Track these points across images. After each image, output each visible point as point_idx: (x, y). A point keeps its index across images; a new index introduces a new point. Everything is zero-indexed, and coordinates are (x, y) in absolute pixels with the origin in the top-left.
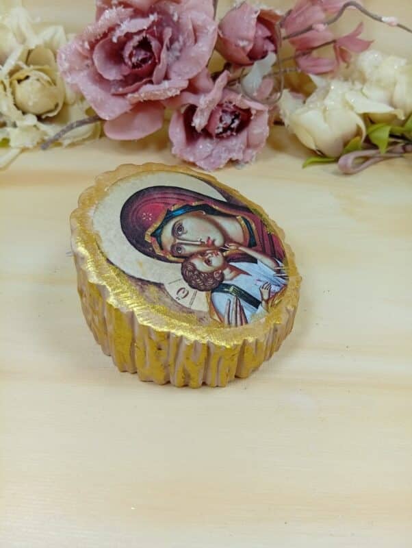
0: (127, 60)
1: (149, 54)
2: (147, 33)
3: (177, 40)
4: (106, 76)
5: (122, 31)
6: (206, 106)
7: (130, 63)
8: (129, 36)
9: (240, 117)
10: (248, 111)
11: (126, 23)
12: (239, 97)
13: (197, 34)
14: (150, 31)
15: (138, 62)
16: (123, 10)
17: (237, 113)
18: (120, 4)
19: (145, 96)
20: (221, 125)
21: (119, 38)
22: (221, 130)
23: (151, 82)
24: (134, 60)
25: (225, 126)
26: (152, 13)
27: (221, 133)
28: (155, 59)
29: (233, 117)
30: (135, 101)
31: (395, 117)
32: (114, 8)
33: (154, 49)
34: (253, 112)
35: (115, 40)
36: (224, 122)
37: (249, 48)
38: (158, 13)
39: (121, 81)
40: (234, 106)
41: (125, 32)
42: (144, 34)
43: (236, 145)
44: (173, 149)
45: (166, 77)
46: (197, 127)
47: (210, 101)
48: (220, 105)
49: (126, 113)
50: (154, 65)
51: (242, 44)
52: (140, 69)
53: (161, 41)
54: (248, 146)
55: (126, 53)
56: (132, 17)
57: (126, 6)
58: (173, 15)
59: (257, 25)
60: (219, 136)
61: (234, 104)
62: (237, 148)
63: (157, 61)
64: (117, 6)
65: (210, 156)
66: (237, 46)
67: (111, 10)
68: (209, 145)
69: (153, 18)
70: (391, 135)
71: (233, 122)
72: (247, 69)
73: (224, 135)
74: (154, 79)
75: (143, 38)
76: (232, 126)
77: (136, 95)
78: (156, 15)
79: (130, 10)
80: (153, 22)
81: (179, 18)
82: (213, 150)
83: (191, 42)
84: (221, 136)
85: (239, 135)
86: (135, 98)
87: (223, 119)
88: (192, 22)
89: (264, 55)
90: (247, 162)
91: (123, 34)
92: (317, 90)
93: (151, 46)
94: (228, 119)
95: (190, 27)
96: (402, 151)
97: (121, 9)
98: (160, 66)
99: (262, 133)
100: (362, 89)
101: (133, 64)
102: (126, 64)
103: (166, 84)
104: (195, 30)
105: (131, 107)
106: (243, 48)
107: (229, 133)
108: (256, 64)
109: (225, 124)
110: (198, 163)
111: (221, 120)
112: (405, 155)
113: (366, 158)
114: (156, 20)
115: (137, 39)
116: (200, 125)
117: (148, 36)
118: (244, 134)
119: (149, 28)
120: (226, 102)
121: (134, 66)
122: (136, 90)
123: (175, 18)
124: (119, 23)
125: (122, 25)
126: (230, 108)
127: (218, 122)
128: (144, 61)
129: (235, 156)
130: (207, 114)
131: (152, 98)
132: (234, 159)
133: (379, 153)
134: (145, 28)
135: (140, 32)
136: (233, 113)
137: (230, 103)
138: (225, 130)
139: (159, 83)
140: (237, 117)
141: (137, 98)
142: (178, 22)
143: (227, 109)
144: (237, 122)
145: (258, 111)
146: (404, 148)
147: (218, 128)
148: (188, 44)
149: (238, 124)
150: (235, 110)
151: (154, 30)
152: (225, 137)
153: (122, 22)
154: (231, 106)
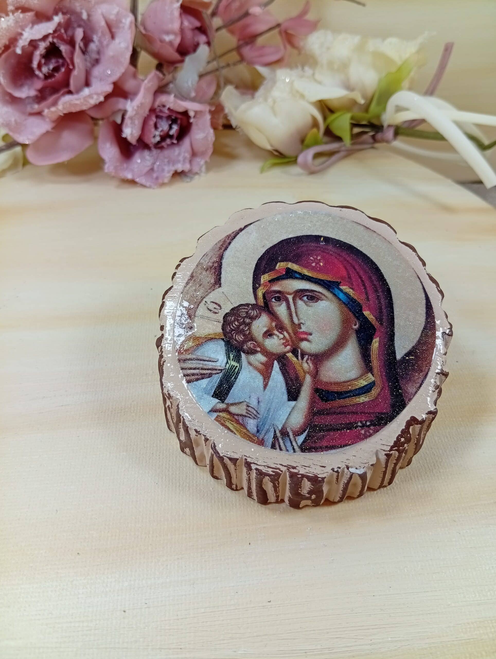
0: (37, 72)
1: (61, 61)
2: (53, 38)
3: (91, 40)
4: (18, 94)
5: (26, 39)
6: (134, 113)
7: (41, 75)
8: (33, 44)
9: (179, 122)
10: (185, 114)
11: (27, 30)
12: (172, 98)
13: (114, 30)
14: (56, 35)
15: (50, 72)
16: (21, 16)
17: (173, 118)
18: (17, 9)
19: (64, 108)
20: (157, 133)
21: (23, 48)
22: (158, 139)
23: (70, 92)
24: (45, 69)
25: (162, 134)
26: (56, 14)
27: (159, 142)
28: (68, 65)
29: (170, 122)
30: (55, 117)
31: (354, 103)
32: (11, 14)
33: (64, 54)
34: (192, 114)
35: (19, 51)
36: (160, 129)
37: (177, 41)
38: (64, 13)
39: (36, 97)
40: (169, 109)
41: (28, 40)
42: (50, 39)
43: (179, 154)
44: (106, 166)
45: (87, 84)
46: (129, 138)
47: (138, 107)
48: (152, 110)
49: (48, 132)
50: (69, 72)
51: (168, 38)
52: (53, 79)
53: (71, 43)
54: (194, 154)
55: (35, 64)
56: (34, 23)
57: (24, 10)
58: (81, 13)
60: (158, 146)
61: (168, 107)
62: (181, 158)
63: (71, 67)
64: (13, 12)
65: (152, 170)
66: (162, 41)
67: (7, 18)
68: (148, 157)
69: (57, 19)
70: (354, 125)
71: (170, 128)
72: (178, 65)
73: (163, 144)
74: (72, 88)
75: (50, 43)
76: (172, 133)
77: (53, 109)
78: (60, 15)
79: (30, 15)
80: (59, 24)
81: (89, 15)
82: (154, 163)
83: (107, 40)
84: (160, 145)
85: (181, 143)
86: (52, 112)
87: (158, 126)
88: (104, 17)
89: (196, 47)
90: (197, 173)
91: (26, 43)
92: (265, 82)
93: (60, 52)
94: (164, 126)
95: (103, 23)
96: (371, 140)
97: (19, 15)
98: (75, 73)
99: (206, 138)
100: (313, 74)
101: (45, 75)
102: (37, 77)
103: (86, 91)
104: (109, 26)
105: (53, 125)
106: (171, 43)
107: (168, 141)
108: (188, 59)
109: (162, 131)
110: (137, 180)
111: (156, 127)
112: (377, 145)
113: (331, 154)
114: (62, 21)
115: (43, 46)
116: (132, 134)
117: (55, 40)
118: (186, 142)
119: (55, 31)
120: (159, 106)
121: (47, 77)
122: (55, 103)
123: (85, 16)
124: (19, 30)
125: (24, 33)
126: (164, 113)
127: (153, 130)
128: (56, 69)
129: (180, 167)
130: (138, 123)
131: (74, 110)
132: (180, 170)
133: (344, 145)
134: (51, 31)
135: (45, 38)
136: (169, 117)
137: (164, 106)
138: (164, 138)
139: (78, 91)
140: (174, 121)
141: (55, 112)
142: (89, 19)
143: (161, 114)
144: (175, 128)
145: (196, 112)
146: (373, 137)
147: (154, 137)
148: (105, 43)
149: (177, 129)
150: (170, 114)
151: (62, 33)
152: (165, 146)
153: (23, 30)
154: (166, 110)
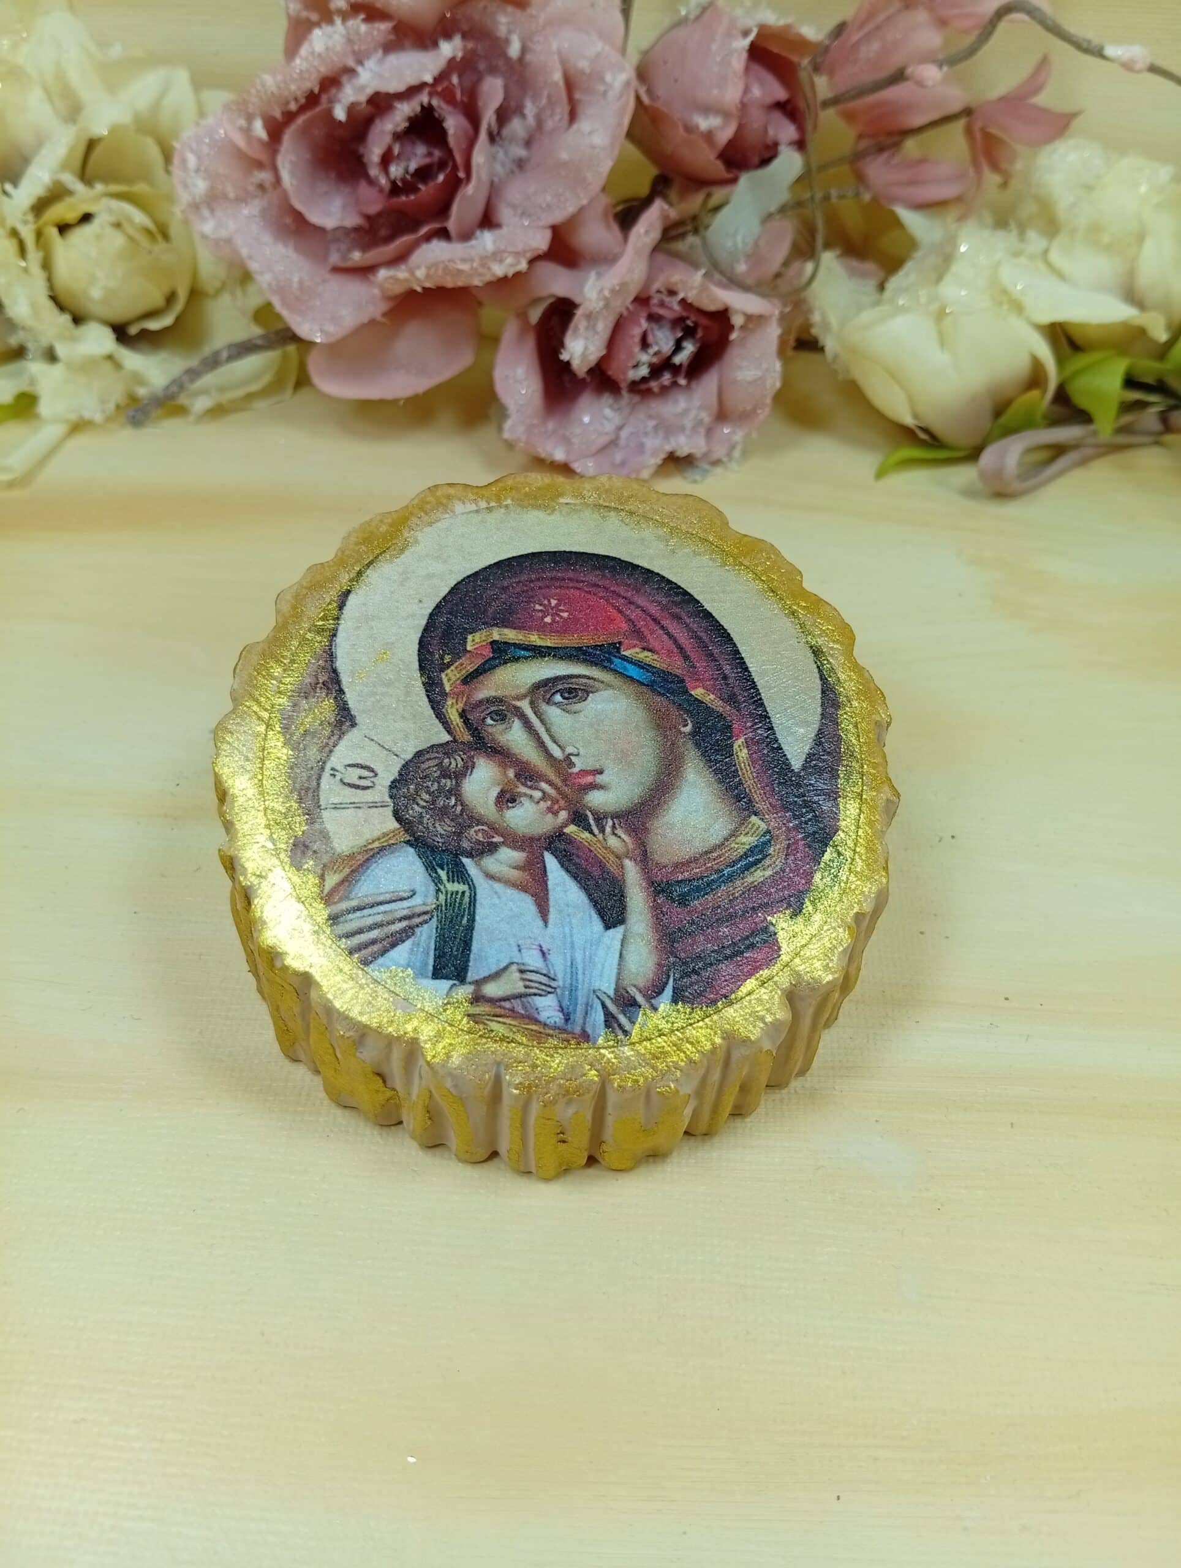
0: (374, 171)
1: (437, 153)
2: (431, 94)
3: (519, 110)
4: (315, 218)
5: (362, 88)
6: (601, 304)
7: (383, 181)
8: (380, 103)
9: (700, 334)
10: (722, 317)
11: (371, 63)
12: (698, 277)
13: (577, 96)
14: (439, 89)
15: (408, 178)
16: (363, 28)
17: (689, 323)
18: (355, 9)
19: (428, 276)
20: (645, 358)
21: (351, 109)
22: (644, 371)
23: (444, 234)
24: (396, 171)
25: (655, 360)
26: (448, 36)
27: (644, 380)
28: (455, 168)
29: (680, 335)
30: (398, 289)
31: (1140, 333)
32: (338, 21)
33: (451, 140)
34: (737, 320)
35: (340, 114)
36: (655, 349)
37: (725, 135)
38: (465, 36)
39: (357, 229)
40: (683, 302)
41: (369, 91)
42: (424, 98)
43: (687, 411)
44: (508, 424)
45: (488, 221)
46: (576, 364)
47: (613, 291)
48: (642, 300)
49: (372, 322)
50: (454, 185)
51: (704, 123)
52: (412, 197)
53: (472, 114)
54: (722, 415)
55: (374, 152)
56: (389, 47)
57: (373, 14)
58: (507, 41)
59: (747, 69)
60: (639, 388)
61: (681, 295)
62: (688, 423)
63: (461, 174)
64: (345, 16)
65: (614, 443)
66: (690, 129)
67: (327, 29)
68: (608, 412)
69: (449, 49)
70: (1131, 382)
71: (678, 347)
72: (719, 194)
73: (654, 385)
74: (452, 225)
75: (422, 106)
76: (678, 359)
77: (401, 273)
78: (457, 41)
79: (383, 27)
80: (451, 62)
81: (524, 50)
82: (620, 428)
83: (557, 118)
84: (643, 387)
85: (694, 384)
86: (396, 280)
87: (650, 339)
88: (564, 62)
89: (767, 155)
90: (717, 463)
91: (363, 98)
92: (918, 255)
93: (443, 133)
94: (663, 341)
95: (557, 76)
96: (1157, 426)
97: (359, 25)
98: (469, 189)
99: (762, 379)
100: (1046, 252)
101: (394, 183)
102: (371, 182)
103: (487, 240)
104: (570, 85)
105: (384, 307)
106: (709, 136)
107: (666, 378)
108: (745, 180)
109: (655, 354)
110: (577, 466)
111: (645, 344)
112: (1168, 438)
113: (1058, 450)
114: (460, 55)
115: (404, 110)
116: (584, 356)
117: (435, 102)
118: (710, 382)
119: (437, 80)
120: (658, 292)
121: (395, 189)
122: (401, 258)
123: (514, 50)
124: (351, 62)
125: (360, 69)
126: (670, 309)
127: (637, 349)
128: (424, 174)
129: (683, 445)
130: (603, 327)
131: (449, 283)
132: (683, 452)
133: (1095, 433)
134: (428, 78)
135: (412, 91)
136: (677, 322)
137: (672, 293)
138: (656, 371)
139: (466, 236)
140: (689, 332)
141: (406, 280)
142: (521, 59)
143: (661, 311)
144: (689, 348)
145: (749, 318)
146: (1164, 417)
147: (636, 366)
148: (549, 124)
149: (692, 352)
150: (685, 314)
151: (453, 85)
152: (656, 390)
153: (360, 62)
154: (674, 303)
